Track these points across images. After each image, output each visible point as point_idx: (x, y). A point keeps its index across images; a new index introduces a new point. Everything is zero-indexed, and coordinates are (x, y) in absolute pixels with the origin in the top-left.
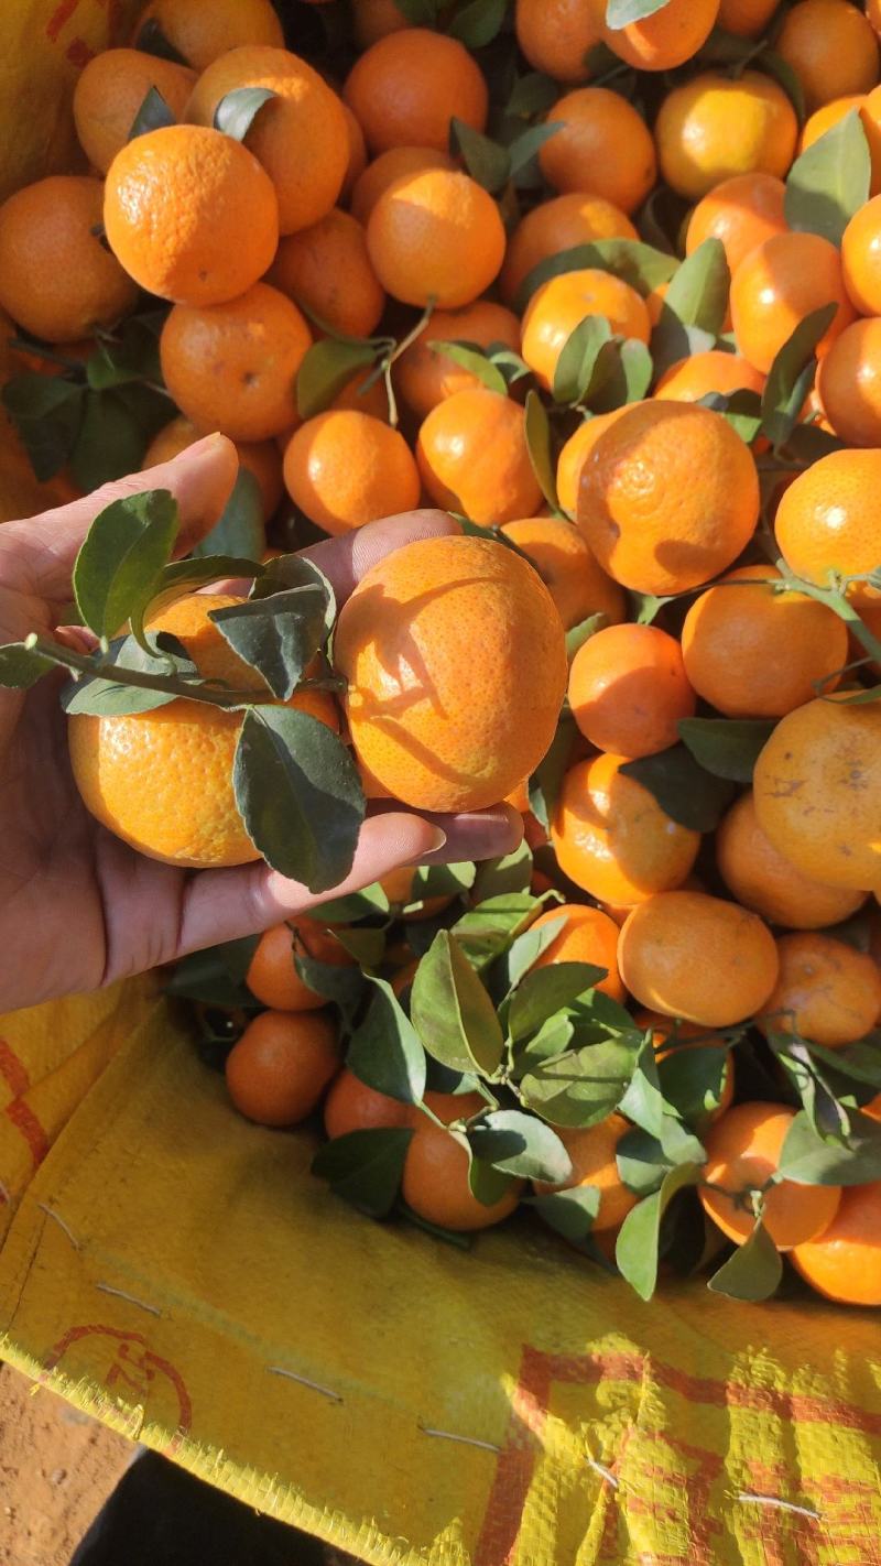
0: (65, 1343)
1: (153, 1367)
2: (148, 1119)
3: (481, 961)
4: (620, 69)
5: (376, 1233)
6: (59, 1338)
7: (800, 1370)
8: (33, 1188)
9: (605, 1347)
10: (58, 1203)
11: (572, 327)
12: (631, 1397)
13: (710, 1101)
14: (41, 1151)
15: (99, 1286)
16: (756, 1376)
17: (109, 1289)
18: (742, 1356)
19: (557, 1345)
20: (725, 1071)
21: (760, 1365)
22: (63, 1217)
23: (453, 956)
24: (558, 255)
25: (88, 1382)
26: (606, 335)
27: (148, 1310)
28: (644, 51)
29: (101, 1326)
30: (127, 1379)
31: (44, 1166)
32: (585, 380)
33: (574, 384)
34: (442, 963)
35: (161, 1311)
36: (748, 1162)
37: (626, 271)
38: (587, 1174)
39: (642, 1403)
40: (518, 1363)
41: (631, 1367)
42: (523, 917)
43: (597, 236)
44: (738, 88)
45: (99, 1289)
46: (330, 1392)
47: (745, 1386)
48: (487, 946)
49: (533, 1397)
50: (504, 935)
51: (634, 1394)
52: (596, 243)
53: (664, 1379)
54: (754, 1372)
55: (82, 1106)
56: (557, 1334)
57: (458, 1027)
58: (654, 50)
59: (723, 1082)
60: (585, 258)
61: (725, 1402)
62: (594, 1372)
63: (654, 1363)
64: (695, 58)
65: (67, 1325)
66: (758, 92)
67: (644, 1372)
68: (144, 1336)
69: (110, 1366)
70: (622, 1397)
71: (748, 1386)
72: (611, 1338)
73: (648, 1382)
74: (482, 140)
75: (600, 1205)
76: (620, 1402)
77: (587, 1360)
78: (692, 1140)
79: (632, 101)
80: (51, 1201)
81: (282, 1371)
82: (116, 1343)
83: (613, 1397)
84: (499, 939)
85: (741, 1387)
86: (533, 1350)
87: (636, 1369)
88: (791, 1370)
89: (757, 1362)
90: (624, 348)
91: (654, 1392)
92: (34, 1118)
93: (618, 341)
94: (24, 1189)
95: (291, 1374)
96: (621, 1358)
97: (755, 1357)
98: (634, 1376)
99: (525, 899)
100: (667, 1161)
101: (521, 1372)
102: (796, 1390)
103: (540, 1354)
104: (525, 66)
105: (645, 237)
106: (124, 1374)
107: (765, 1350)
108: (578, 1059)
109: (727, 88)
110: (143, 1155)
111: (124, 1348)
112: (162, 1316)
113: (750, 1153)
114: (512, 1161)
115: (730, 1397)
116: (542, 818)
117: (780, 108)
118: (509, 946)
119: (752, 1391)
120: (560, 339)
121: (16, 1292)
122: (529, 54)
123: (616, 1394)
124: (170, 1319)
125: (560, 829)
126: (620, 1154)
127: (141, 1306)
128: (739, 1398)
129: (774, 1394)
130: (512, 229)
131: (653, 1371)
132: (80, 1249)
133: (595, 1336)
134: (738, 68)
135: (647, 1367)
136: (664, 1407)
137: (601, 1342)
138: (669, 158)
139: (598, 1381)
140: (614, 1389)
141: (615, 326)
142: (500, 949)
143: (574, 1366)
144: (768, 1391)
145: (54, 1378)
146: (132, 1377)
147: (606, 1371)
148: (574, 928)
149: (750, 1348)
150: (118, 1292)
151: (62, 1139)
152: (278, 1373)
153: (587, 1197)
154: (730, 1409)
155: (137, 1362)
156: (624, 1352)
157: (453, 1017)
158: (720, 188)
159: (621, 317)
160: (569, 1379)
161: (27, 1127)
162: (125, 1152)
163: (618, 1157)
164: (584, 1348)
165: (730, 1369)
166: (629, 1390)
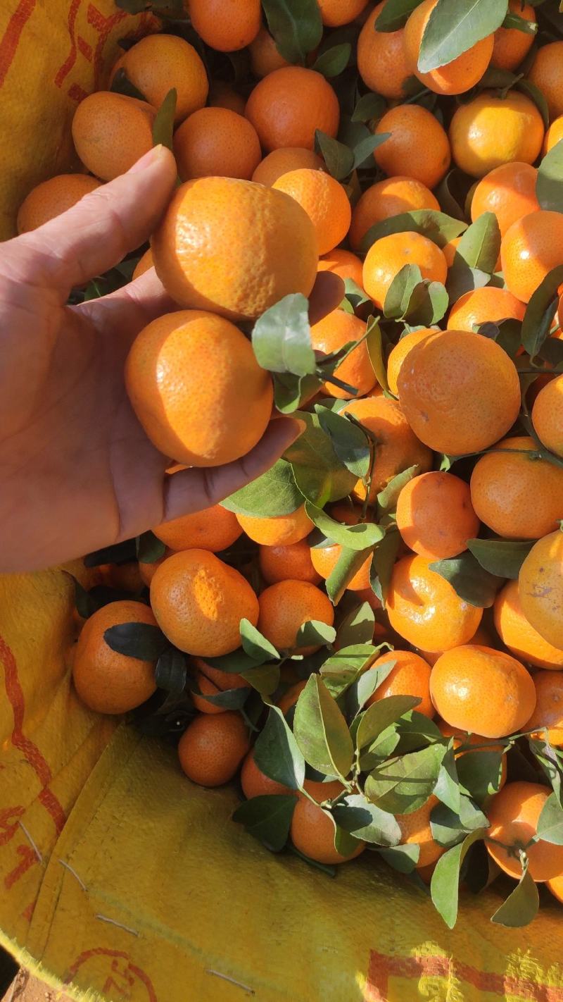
0: (78, 964)
1: (133, 975)
2: (129, 790)
3: (340, 690)
4: (426, 91)
5: (275, 866)
6: (72, 962)
7: (552, 967)
8: (56, 850)
9: (424, 951)
10: (72, 859)
11: (397, 272)
12: (441, 988)
13: (491, 789)
14: (61, 822)
15: (99, 916)
16: (523, 971)
17: (105, 919)
18: (514, 956)
19: (392, 950)
20: (501, 770)
21: (525, 963)
22: (76, 869)
23: (321, 691)
24: (386, 220)
25: (92, 991)
26: (418, 279)
27: (130, 932)
28: (442, 85)
29: (100, 949)
30: (117, 987)
31: (63, 833)
32: (405, 306)
33: (398, 307)
34: (313, 697)
35: (138, 932)
36: (516, 825)
37: (430, 231)
38: (411, 834)
39: (448, 994)
40: (367, 964)
41: (440, 965)
42: (367, 659)
43: (412, 208)
44: (505, 106)
45: (99, 918)
46: (245, 986)
47: (516, 979)
48: (343, 680)
49: (378, 990)
50: (354, 672)
51: (443, 986)
52: (411, 213)
53: (462, 975)
54: (522, 969)
55: (85, 787)
56: (393, 941)
57: (324, 742)
58: (448, 84)
59: (500, 777)
60: (403, 223)
61: (503, 991)
62: (416, 970)
63: (456, 964)
64: (477, 86)
65: (79, 950)
66: (518, 109)
67: (449, 970)
68: (127, 953)
69: (107, 978)
70: (436, 988)
71: (518, 979)
72: (428, 945)
73: (452, 977)
74: (336, 143)
75: (420, 855)
76: (434, 992)
77: (411, 960)
78: (480, 814)
79: (433, 112)
80: (68, 858)
81: (215, 972)
82: (109, 960)
83: (430, 988)
84: (351, 674)
85: (514, 980)
86: (377, 954)
87: (444, 968)
88: (546, 968)
89: (524, 961)
90: (430, 287)
91: (456, 985)
92: (55, 799)
93: (426, 283)
94: (51, 851)
95: (220, 974)
96: (434, 959)
97: (522, 957)
98: (443, 973)
99: (369, 648)
100: (462, 827)
101: (369, 971)
102: (550, 983)
103: (382, 956)
104: (364, 89)
105: (444, 209)
106: (115, 984)
107: (529, 952)
108: (402, 764)
109: (498, 105)
110: (125, 819)
111: (115, 963)
112: (139, 936)
113: (519, 819)
114: (363, 829)
115: (506, 987)
116: (379, 594)
117: (533, 118)
118: (357, 679)
119: (521, 983)
120: (389, 278)
121: (46, 930)
122: (366, 81)
123: (431, 986)
124: (144, 938)
125: (391, 603)
126: (433, 822)
127: (126, 930)
128: (512, 988)
129: (536, 985)
130: (355, 202)
131: (455, 969)
132: (87, 891)
133: (417, 944)
134: (505, 91)
135: (451, 967)
136: (463, 996)
137: (421, 948)
138: (459, 152)
139: (419, 976)
140: (430, 983)
141: (424, 272)
142: (352, 680)
143: (403, 965)
144: (531, 983)
145: (71, 989)
146: (119, 985)
147: (424, 969)
148: (401, 667)
149: (519, 950)
150: (110, 920)
151: (73, 813)
152: (213, 974)
153: (412, 851)
154: (506, 995)
155: (123, 973)
156: (436, 955)
157: (320, 734)
158: (493, 173)
159: (428, 264)
160: (399, 974)
161: (51, 807)
162: (114, 818)
163: (431, 823)
164: (409, 952)
165: (506, 967)
166: (440, 983)
